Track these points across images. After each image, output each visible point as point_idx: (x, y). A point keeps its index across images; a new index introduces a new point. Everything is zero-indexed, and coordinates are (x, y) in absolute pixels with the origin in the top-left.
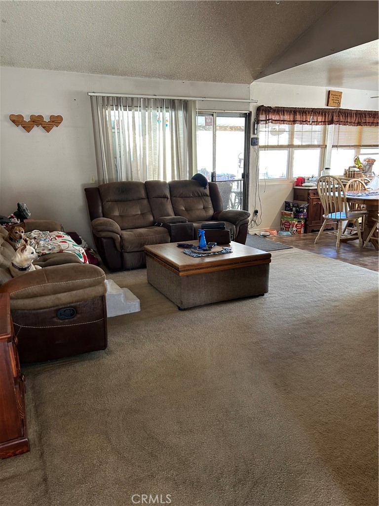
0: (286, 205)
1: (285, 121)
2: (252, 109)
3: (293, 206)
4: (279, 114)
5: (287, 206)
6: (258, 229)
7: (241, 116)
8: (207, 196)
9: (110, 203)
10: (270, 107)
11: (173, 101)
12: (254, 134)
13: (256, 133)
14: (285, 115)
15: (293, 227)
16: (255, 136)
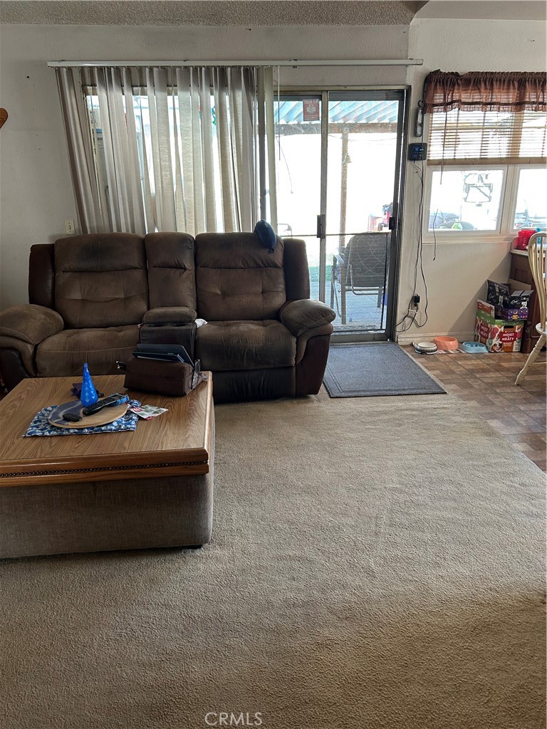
0: (489, 289)
1: (494, 104)
2: (413, 79)
3: (501, 293)
4: (479, 89)
5: (490, 291)
6: (421, 335)
7: (389, 95)
8: (276, 266)
9: (68, 275)
10: (457, 74)
11: (223, 70)
12: (415, 134)
13: (419, 133)
14: (495, 90)
15: (492, 338)
16: (418, 140)
